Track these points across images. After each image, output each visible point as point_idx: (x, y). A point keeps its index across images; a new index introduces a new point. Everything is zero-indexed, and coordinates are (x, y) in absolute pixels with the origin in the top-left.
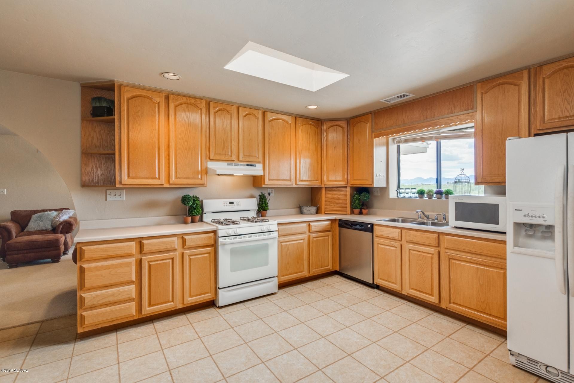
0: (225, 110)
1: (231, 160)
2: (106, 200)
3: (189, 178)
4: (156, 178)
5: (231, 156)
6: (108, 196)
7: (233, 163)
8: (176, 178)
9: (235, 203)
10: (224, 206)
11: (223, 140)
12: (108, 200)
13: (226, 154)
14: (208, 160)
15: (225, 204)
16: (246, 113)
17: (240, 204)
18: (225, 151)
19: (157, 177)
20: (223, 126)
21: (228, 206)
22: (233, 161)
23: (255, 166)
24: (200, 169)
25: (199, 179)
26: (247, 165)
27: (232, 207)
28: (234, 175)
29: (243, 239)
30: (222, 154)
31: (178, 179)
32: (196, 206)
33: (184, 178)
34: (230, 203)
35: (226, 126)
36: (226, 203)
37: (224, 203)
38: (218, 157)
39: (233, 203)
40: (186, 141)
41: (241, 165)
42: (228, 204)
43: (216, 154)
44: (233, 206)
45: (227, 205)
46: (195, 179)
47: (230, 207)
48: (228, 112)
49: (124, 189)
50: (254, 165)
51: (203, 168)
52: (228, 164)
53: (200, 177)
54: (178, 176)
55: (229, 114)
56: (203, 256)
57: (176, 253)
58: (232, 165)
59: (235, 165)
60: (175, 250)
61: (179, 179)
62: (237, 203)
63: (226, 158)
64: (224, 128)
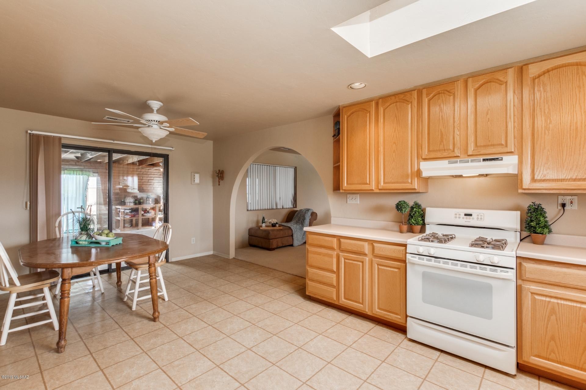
0: (445, 92)
1: (453, 155)
2: (347, 203)
3: (397, 183)
4: (367, 184)
5: (454, 151)
6: (348, 200)
7: (458, 160)
8: (384, 183)
9: (474, 216)
10: (456, 217)
11: (441, 132)
12: (348, 203)
13: (445, 150)
14: (421, 160)
15: (458, 216)
16: (479, 84)
17: (482, 217)
18: (443, 145)
19: (368, 182)
20: (441, 113)
21: (461, 219)
22: (458, 156)
23: (502, 160)
24: (410, 171)
25: (408, 183)
26: (484, 160)
27: (468, 220)
28: (464, 175)
29: (441, 264)
30: (439, 150)
31: (386, 184)
32: (414, 214)
33: (393, 183)
34: (466, 215)
35: (445, 112)
36: (460, 215)
37: (456, 214)
38: (433, 155)
39: (471, 215)
40: (395, 143)
41: (472, 161)
42: (463, 215)
43: (431, 151)
44: (470, 219)
45: (459, 218)
46: (405, 183)
47: (465, 220)
48: (449, 92)
49: (358, 194)
50: (498, 159)
51: (413, 170)
52: (450, 162)
53: (410, 181)
54: (386, 181)
55: (451, 94)
56: (392, 269)
57: (365, 258)
58: (456, 162)
59: (461, 162)
60: (365, 255)
61: (388, 184)
62: (478, 215)
63: (445, 154)
64: (442, 116)
